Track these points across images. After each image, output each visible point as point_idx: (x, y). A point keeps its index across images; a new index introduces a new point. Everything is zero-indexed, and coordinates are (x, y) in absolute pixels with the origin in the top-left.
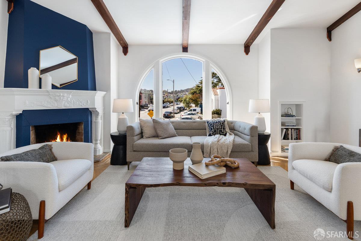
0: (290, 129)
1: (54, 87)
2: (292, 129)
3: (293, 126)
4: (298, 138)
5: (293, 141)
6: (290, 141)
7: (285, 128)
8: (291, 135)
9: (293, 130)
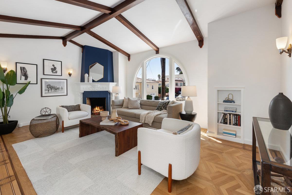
0: (228, 115)
1: (93, 81)
2: (230, 114)
3: (233, 111)
4: (238, 124)
5: (232, 126)
6: (228, 125)
7: (223, 113)
8: (229, 120)
9: (232, 115)
